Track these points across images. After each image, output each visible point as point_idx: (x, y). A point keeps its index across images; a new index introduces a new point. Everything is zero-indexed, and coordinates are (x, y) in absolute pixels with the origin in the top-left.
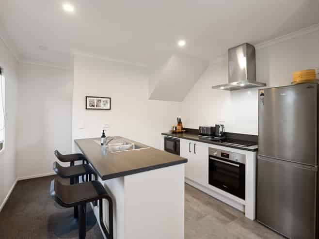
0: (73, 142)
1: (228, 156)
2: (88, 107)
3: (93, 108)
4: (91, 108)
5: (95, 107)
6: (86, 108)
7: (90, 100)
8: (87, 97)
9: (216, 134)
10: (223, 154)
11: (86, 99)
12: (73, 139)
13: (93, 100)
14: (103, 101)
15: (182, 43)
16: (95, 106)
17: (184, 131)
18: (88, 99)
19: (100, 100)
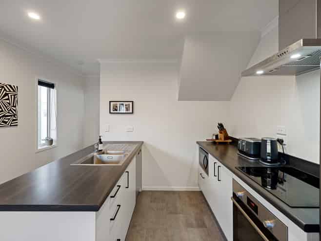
1: (256, 208)
2: (112, 111)
3: (116, 112)
4: (114, 112)
5: (118, 112)
6: (110, 113)
7: (113, 104)
8: (110, 102)
9: (262, 155)
10: (249, 201)
11: (110, 103)
13: (117, 104)
14: (126, 105)
15: (181, 15)
16: (118, 110)
17: (230, 141)
18: (112, 103)
19: (123, 104)
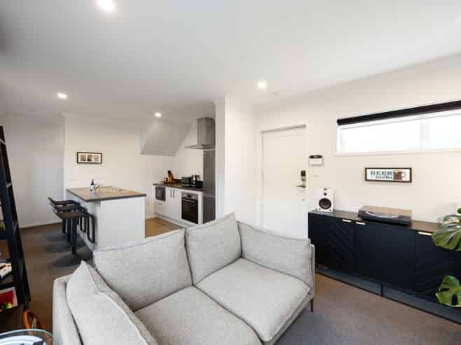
0: (65, 191)
2: (79, 161)
4: (82, 162)
6: (77, 163)
7: (81, 154)
8: (78, 153)
9: (192, 182)
12: (65, 189)
13: (85, 155)
14: (95, 156)
15: (158, 115)
16: (87, 160)
